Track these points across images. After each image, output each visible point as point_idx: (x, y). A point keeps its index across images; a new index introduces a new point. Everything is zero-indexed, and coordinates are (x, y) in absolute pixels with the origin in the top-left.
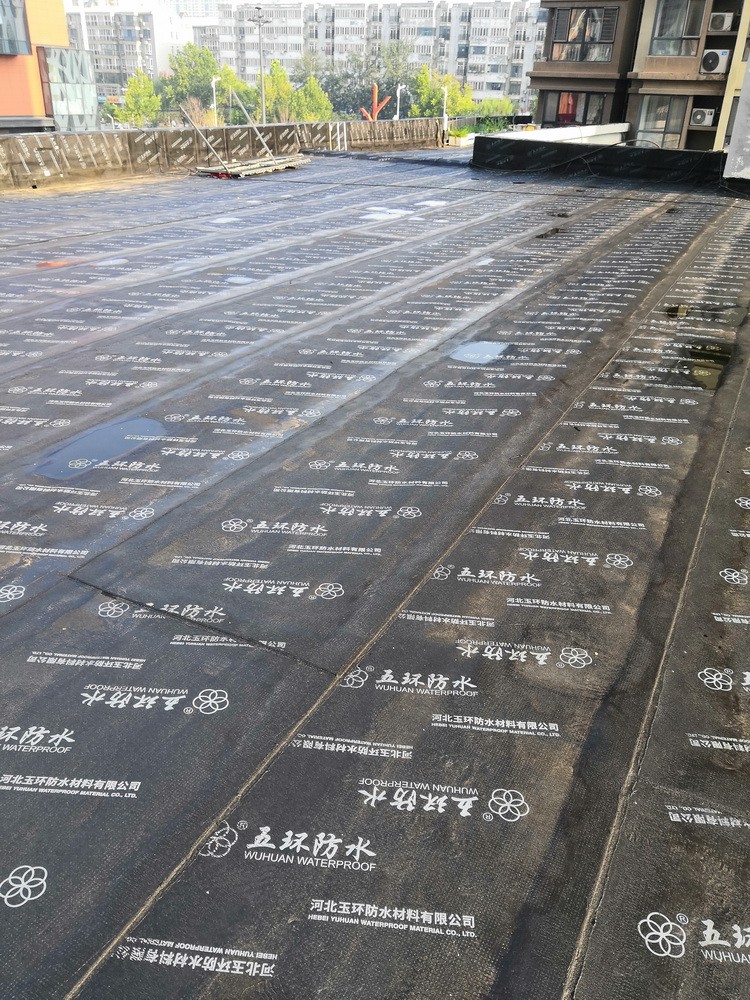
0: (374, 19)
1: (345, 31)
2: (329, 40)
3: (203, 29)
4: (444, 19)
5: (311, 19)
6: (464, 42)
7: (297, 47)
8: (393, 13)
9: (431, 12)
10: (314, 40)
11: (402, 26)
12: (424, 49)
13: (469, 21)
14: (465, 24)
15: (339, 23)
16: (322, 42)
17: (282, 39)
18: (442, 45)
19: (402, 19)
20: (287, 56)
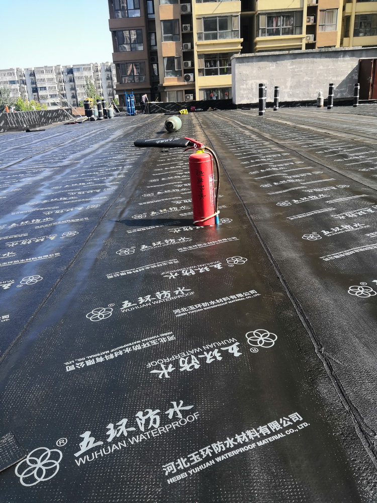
6: (34, 85)
12: (14, 90)
14: (33, 77)
18: (23, 88)
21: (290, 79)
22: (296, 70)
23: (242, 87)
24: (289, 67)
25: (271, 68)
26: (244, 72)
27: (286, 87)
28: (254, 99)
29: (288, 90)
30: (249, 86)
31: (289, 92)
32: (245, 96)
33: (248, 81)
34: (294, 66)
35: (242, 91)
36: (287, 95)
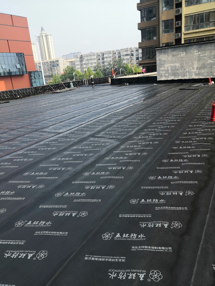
0: (114, 54)
1: (107, 57)
2: (103, 60)
3: (72, 62)
4: (131, 52)
5: (98, 56)
6: (137, 56)
7: (95, 63)
8: (118, 52)
9: (128, 50)
10: (99, 61)
11: (121, 55)
12: (128, 59)
13: (138, 51)
14: (137, 52)
15: (105, 56)
16: (101, 61)
17: (91, 62)
18: (132, 58)
19: (121, 53)
20: (93, 65)
21: (196, 62)
22: (201, 55)
23: (161, 69)
24: (196, 54)
25: (182, 55)
26: (162, 59)
27: (193, 68)
28: (170, 77)
29: (195, 70)
30: (166, 68)
31: (196, 72)
32: (163, 75)
33: (165, 65)
34: (200, 53)
35: (161, 72)
36: (194, 74)
